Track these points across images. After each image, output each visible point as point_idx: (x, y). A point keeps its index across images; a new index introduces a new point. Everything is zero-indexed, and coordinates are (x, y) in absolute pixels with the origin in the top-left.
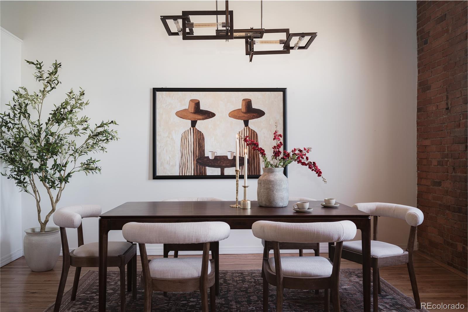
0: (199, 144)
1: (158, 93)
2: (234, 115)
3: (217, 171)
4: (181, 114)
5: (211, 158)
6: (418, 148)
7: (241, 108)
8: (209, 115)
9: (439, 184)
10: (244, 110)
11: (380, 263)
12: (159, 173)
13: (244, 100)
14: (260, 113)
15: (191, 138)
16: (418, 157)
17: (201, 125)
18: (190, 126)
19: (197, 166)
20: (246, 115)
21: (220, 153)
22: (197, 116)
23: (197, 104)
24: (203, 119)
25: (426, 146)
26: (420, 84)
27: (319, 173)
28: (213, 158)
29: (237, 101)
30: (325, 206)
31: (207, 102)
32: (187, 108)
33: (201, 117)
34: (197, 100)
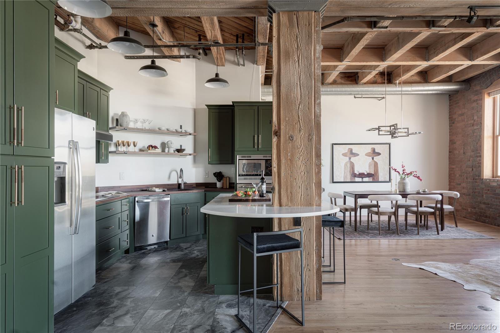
0: (352, 168)
1: (334, 146)
2: (367, 155)
3: (360, 180)
4: (344, 155)
6: (449, 169)
7: (370, 152)
8: (356, 155)
9: (460, 184)
10: (372, 153)
11: (445, 210)
12: (334, 181)
13: (372, 148)
14: (379, 154)
15: (349, 165)
16: (449, 173)
17: (353, 159)
18: (348, 160)
19: (351, 177)
20: (373, 155)
21: (361, 172)
22: (351, 156)
23: (351, 150)
24: (354, 157)
25: (453, 168)
26: (450, 141)
27: (421, 180)
28: (358, 174)
29: (369, 149)
30: (423, 192)
31: (355, 149)
32: (347, 152)
33: (352, 156)
34: (351, 148)
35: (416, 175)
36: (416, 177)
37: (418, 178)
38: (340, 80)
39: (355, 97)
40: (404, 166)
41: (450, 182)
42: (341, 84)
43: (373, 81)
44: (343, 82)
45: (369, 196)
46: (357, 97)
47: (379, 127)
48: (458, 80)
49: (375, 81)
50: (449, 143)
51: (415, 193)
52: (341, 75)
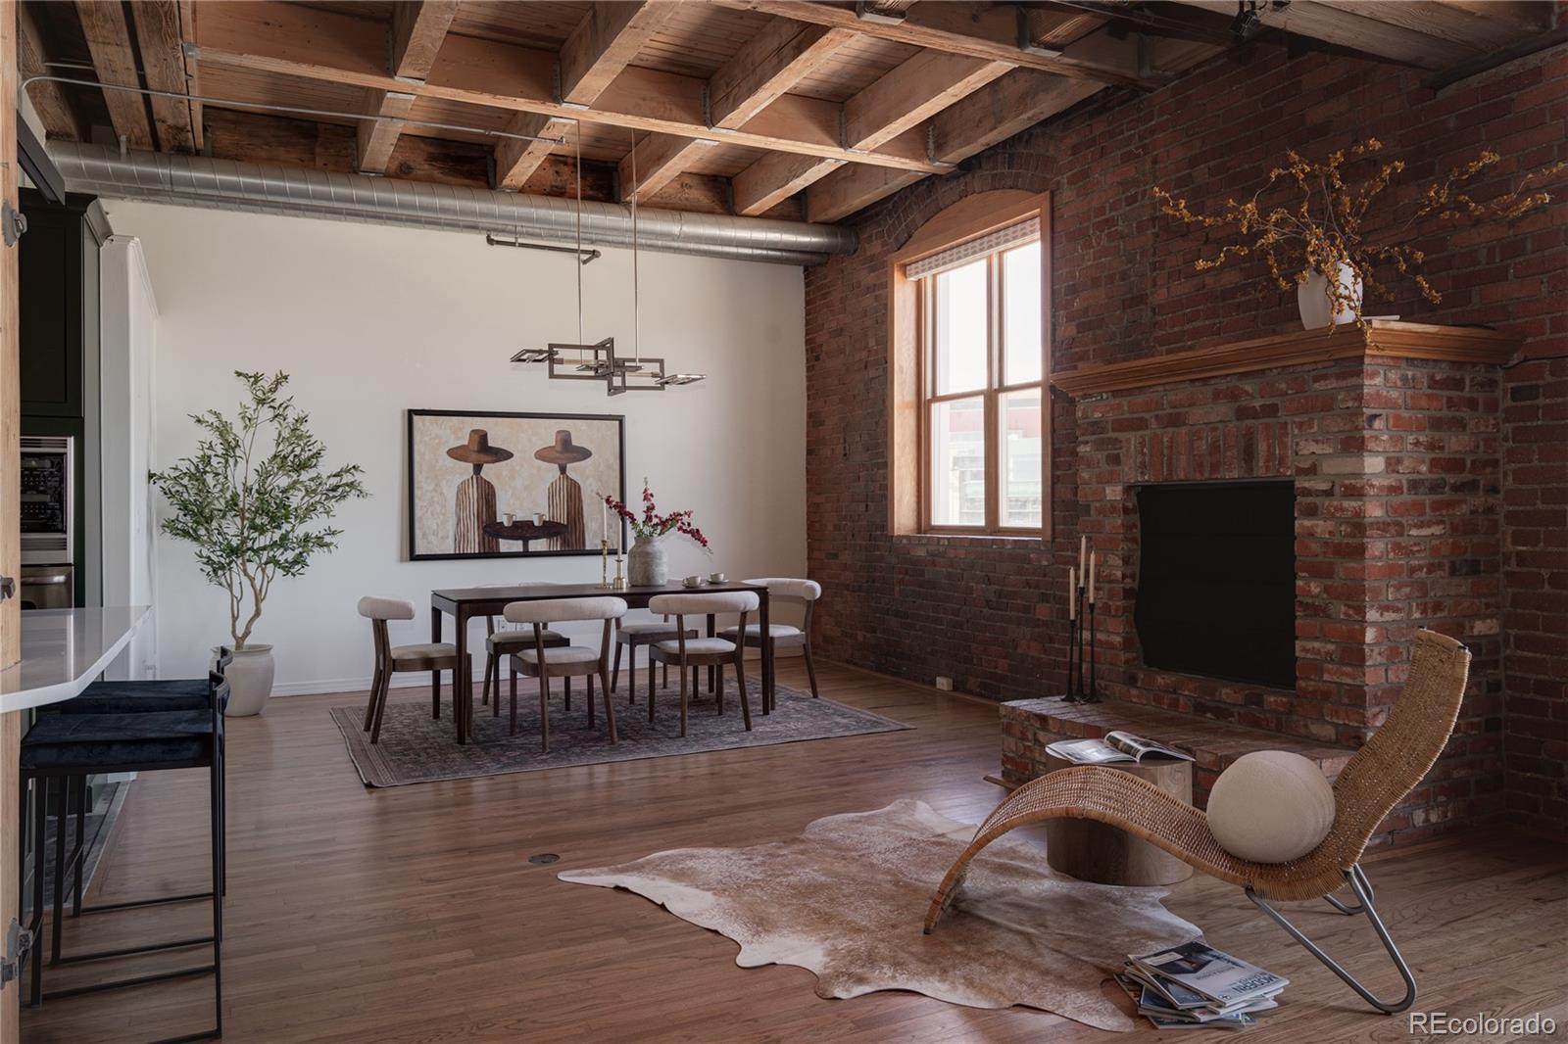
0: (487, 502)
1: (416, 418)
2: (543, 455)
3: (516, 546)
4: (456, 454)
5: (506, 524)
6: (808, 507)
7: (552, 445)
8: (501, 455)
9: (835, 556)
10: (559, 449)
12: (419, 551)
13: (558, 432)
14: (584, 454)
15: (473, 493)
16: (808, 520)
17: (489, 471)
18: (472, 473)
19: (484, 539)
20: (562, 456)
21: (520, 517)
22: (483, 457)
23: (482, 437)
24: (493, 462)
25: (818, 504)
26: (810, 416)
27: (704, 543)
28: (510, 524)
29: (546, 434)
30: (711, 583)
31: (499, 434)
32: (466, 443)
33: (489, 458)
34: (482, 431)
35: (689, 524)
36: (688, 532)
37: (693, 536)
38: (427, 167)
39: (490, 241)
40: (652, 495)
41: (811, 549)
42: (430, 180)
43: (552, 186)
44: (436, 173)
45: (507, 608)
46: (498, 243)
47: (551, 346)
48: (823, 217)
49: (556, 187)
50: (808, 423)
51: (681, 588)
52: (431, 149)
